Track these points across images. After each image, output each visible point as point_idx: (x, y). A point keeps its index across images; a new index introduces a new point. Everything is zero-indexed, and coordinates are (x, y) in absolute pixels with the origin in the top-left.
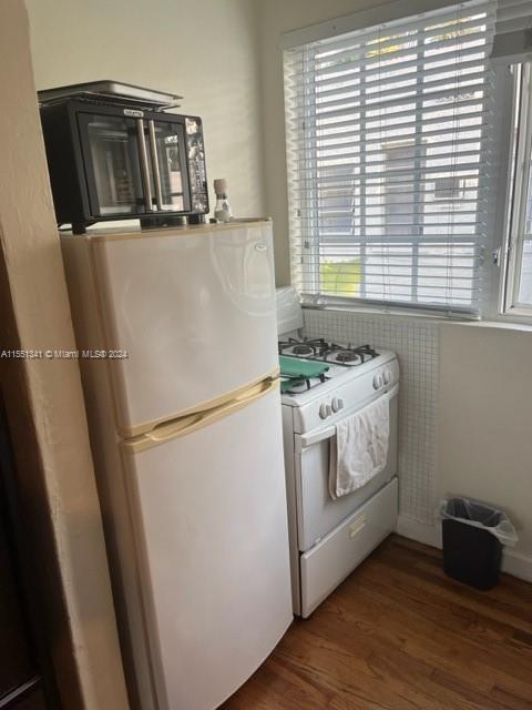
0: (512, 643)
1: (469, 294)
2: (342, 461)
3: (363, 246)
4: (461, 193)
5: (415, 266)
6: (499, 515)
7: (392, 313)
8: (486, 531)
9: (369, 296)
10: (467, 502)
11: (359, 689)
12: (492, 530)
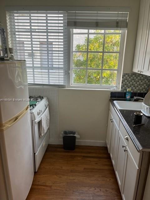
0: (83, 159)
1: (63, 81)
2: (43, 126)
3: (33, 69)
4: (35, 57)
5: (49, 75)
6: (75, 132)
7: (44, 87)
8: (74, 136)
9: (36, 83)
10: (67, 131)
11: (56, 182)
12: (75, 135)
